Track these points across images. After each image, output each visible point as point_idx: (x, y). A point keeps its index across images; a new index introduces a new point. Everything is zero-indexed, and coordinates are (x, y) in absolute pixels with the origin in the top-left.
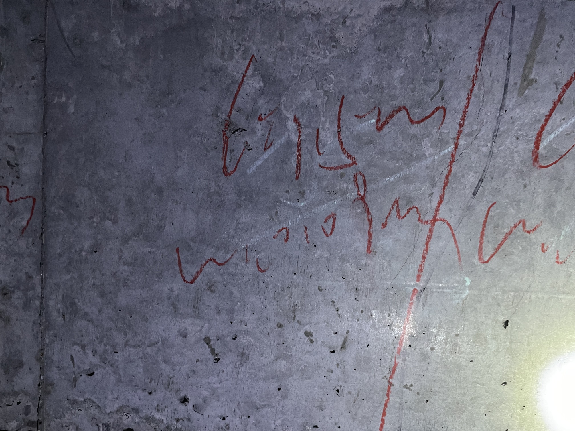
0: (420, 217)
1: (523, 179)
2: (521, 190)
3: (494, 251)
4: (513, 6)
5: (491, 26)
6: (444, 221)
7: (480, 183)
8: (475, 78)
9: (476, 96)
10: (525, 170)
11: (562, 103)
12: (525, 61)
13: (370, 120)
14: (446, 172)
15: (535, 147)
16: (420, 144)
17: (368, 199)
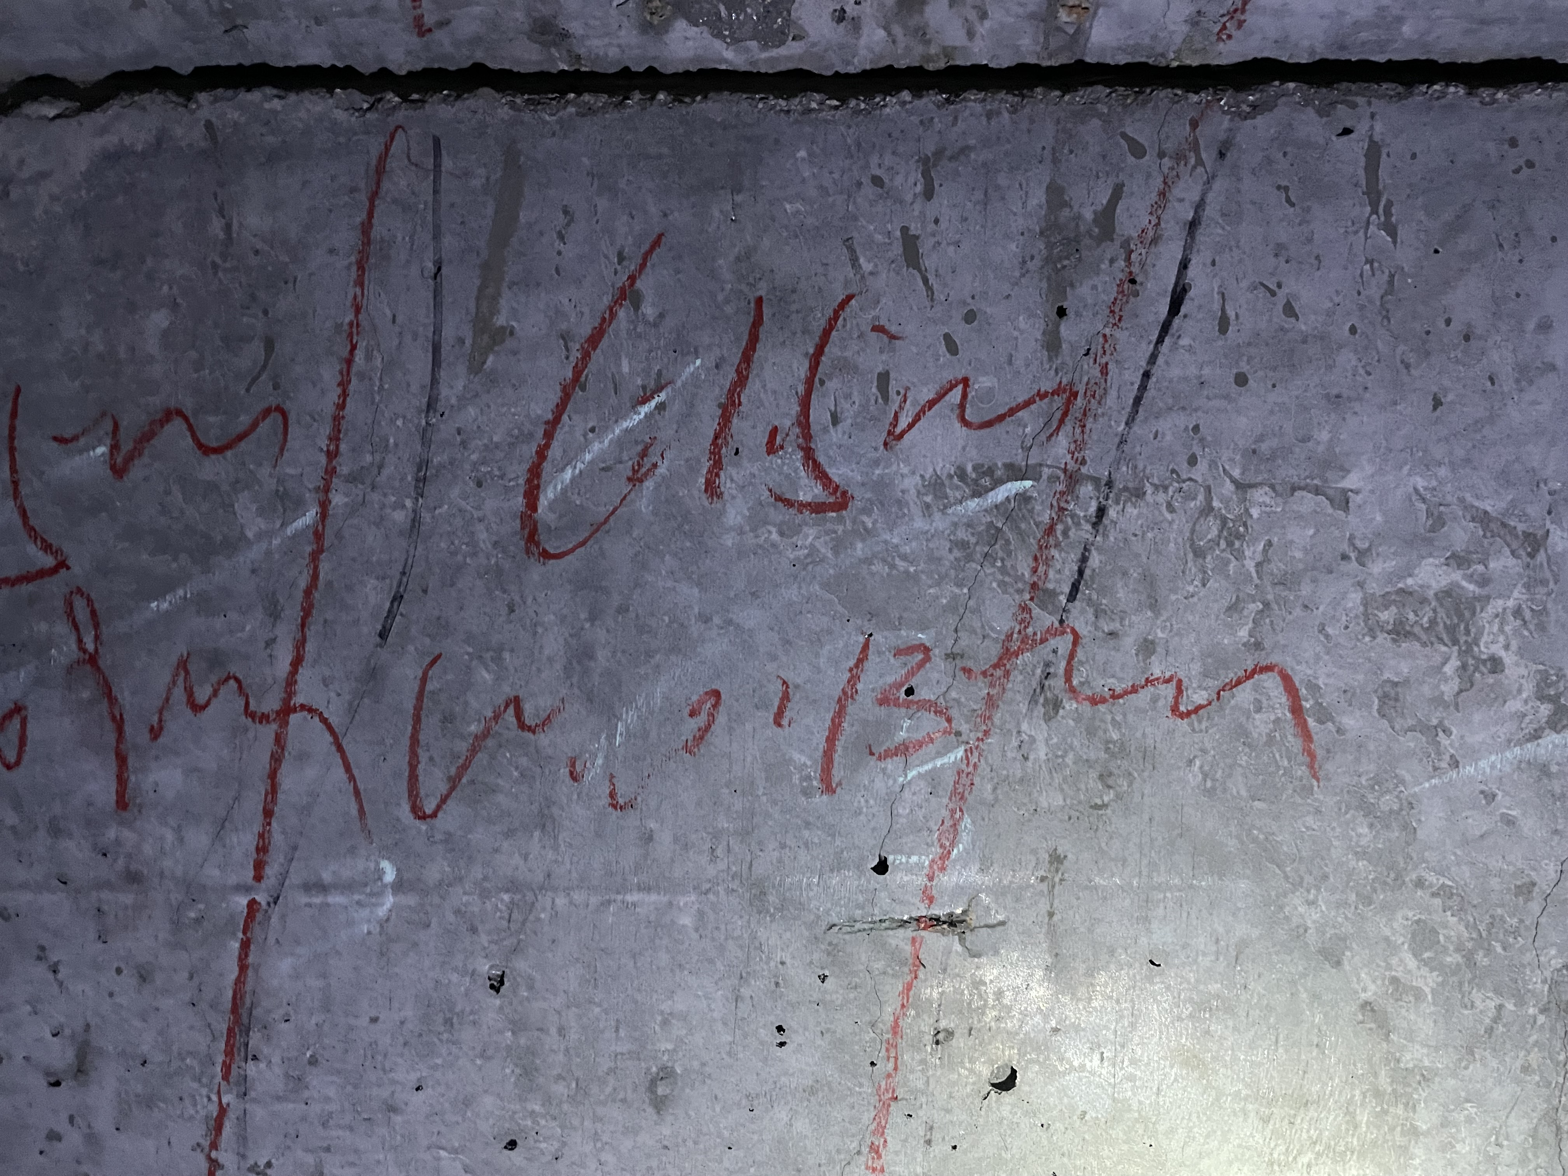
0: (247, 704)
1: (504, 591)
2: (502, 619)
3: (448, 787)
4: (434, 137)
5: (382, 192)
6: (310, 710)
7: (396, 604)
8: (354, 330)
9: (362, 376)
10: (507, 565)
11: (583, 389)
12: (478, 282)
13: (94, 449)
14: (303, 583)
15: (527, 505)
16: (229, 507)
17: (105, 662)
